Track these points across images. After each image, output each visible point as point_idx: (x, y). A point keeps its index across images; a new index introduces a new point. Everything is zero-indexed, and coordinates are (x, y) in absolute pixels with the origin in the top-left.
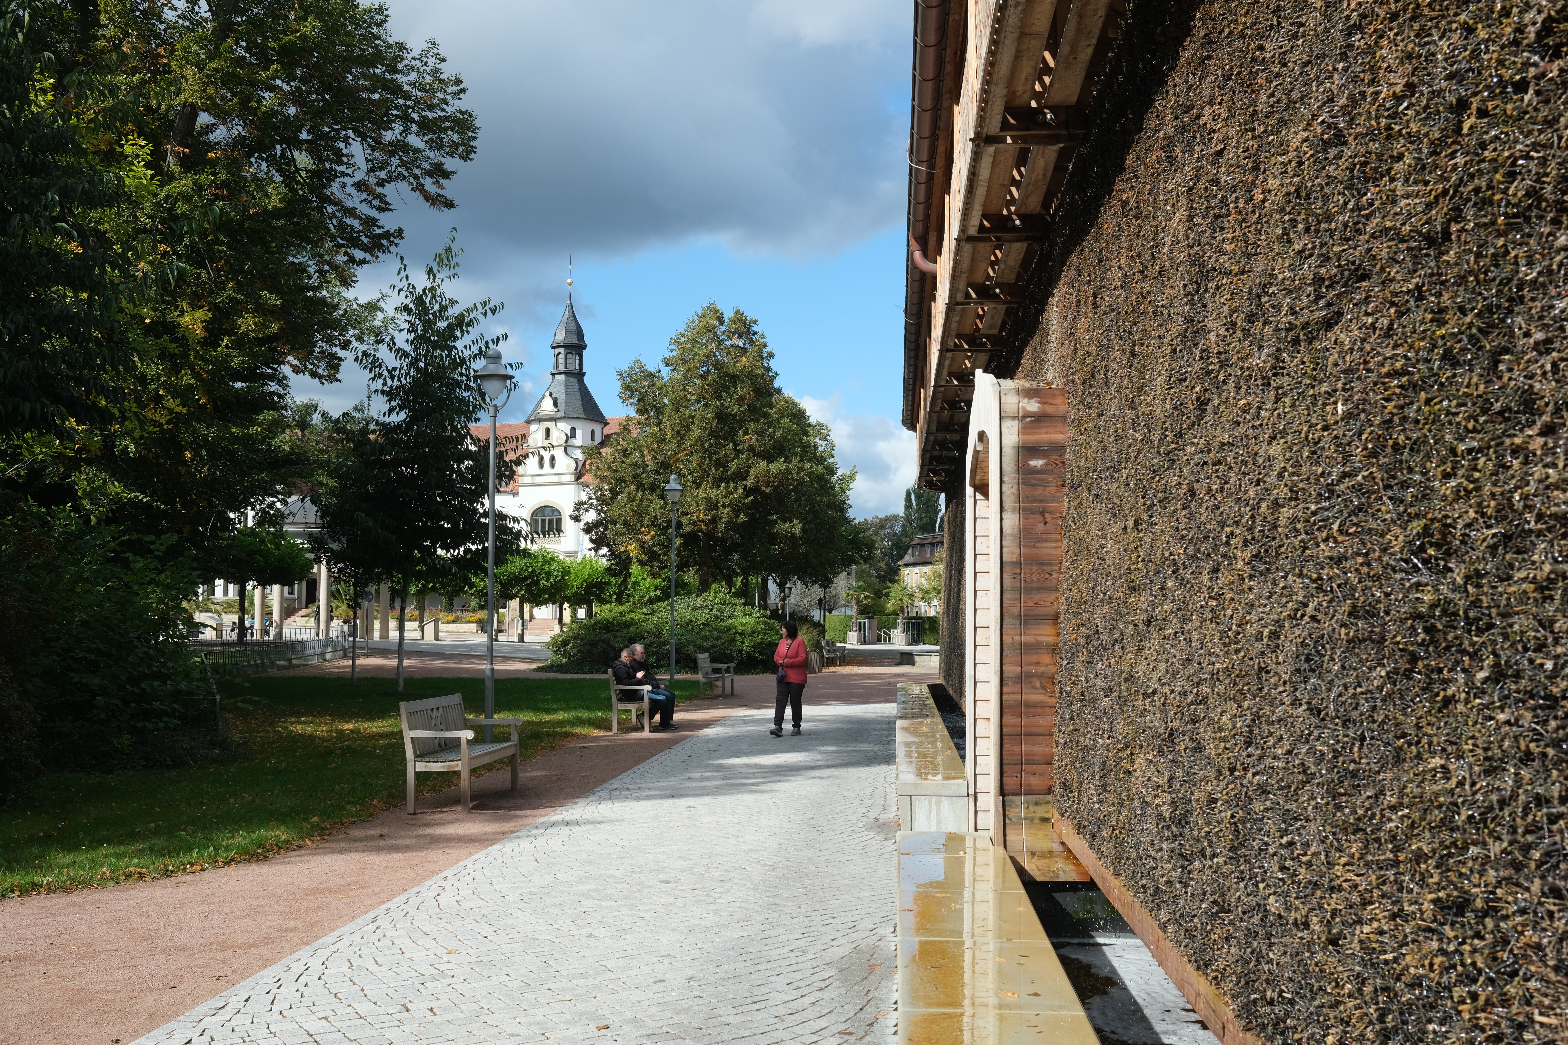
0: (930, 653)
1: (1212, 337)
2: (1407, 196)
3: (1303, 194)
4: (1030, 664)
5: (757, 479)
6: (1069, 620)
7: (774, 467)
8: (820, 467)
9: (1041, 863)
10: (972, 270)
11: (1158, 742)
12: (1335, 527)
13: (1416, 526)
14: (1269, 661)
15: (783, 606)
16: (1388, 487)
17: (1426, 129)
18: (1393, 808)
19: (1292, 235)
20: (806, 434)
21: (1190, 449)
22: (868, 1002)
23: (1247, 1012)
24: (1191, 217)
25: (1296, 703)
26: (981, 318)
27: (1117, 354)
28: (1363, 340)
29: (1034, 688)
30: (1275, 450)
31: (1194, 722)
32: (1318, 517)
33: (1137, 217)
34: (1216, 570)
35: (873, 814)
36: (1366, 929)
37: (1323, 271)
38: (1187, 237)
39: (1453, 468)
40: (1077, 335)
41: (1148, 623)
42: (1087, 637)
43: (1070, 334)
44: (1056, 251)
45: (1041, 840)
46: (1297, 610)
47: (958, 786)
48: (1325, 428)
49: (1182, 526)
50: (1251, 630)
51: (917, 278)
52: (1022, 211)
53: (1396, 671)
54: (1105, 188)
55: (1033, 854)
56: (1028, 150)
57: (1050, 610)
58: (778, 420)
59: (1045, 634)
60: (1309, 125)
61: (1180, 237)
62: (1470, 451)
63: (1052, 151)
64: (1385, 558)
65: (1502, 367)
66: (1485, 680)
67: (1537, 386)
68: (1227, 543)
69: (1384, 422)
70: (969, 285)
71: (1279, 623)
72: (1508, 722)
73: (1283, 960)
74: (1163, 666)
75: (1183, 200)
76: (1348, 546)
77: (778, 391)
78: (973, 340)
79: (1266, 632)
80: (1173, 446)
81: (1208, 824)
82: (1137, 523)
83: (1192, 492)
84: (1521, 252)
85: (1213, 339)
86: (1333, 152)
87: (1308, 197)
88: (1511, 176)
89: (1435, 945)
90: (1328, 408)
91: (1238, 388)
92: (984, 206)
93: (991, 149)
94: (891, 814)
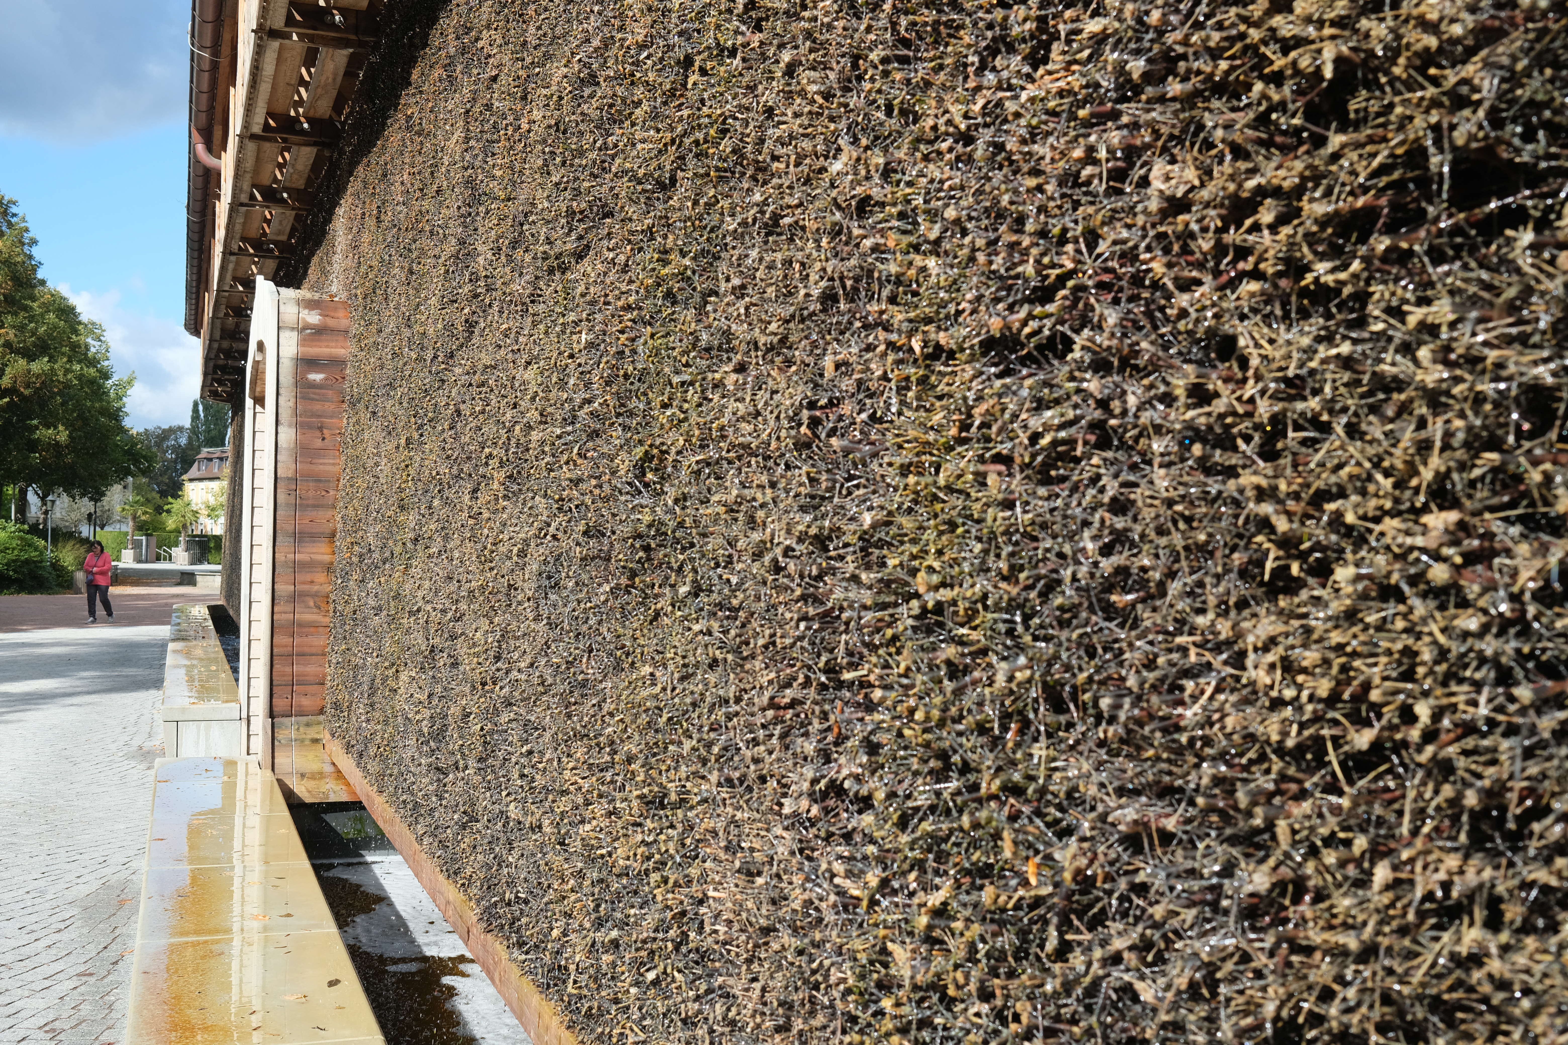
0: (213, 573)
1: (481, 260)
2: (643, 141)
3: (562, 128)
4: (304, 583)
5: (15, 379)
6: (345, 538)
7: (36, 367)
8: (92, 371)
9: (311, 784)
10: (256, 170)
11: (420, 659)
12: (575, 451)
13: (639, 452)
14: (518, 579)
15: (45, 521)
16: (618, 415)
17: (660, 80)
18: (612, 714)
19: (551, 168)
20: (76, 332)
21: (458, 370)
22: (114, 939)
23: (488, 914)
24: (467, 139)
25: (537, 618)
26: (269, 222)
27: (397, 271)
28: (605, 274)
29: (308, 607)
30: (530, 374)
31: (451, 638)
32: (562, 441)
33: (419, 134)
34: (475, 491)
35: (136, 743)
36: (588, 827)
37: (575, 204)
38: (463, 158)
39: (670, 399)
40: (361, 249)
41: (416, 540)
42: (361, 555)
43: (354, 247)
44: (345, 160)
45: (313, 761)
46: (541, 529)
47: (232, 710)
48: (572, 356)
49: (448, 446)
50: (502, 549)
51: (200, 172)
52: (311, 114)
53: (618, 587)
54: (391, 102)
55: (303, 776)
56: (317, 50)
57: (328, 528)
58: (42, 315)
59: (320, 552)
60: (569, 61)
61: (457, 158)
62: (683, 383)
63: (342, 55)
64: (614, 482)
65: (709, 308)
66: (687, 595)
67: (734, 327)
68: (486, 464)
69: (618, 353)
70: (254, 186)
71: (526, 542)
72: (701, 632)
73: (521, 863)
74: (427, 584)
75: (461, 122)
76: (584, 468)
77: (43, 283)
78: (260, 245)
79: (516, 549)
80: (443, 366)
81: (462, 737)
82: (408, 442)
83: (458, 412)
84: (725, 203)
85: (482, 262)
86: (587, 92)
87: (565, 132)
88: (724, 132)
89: (639, 837)
90: (575, 337)
91: (501, 312)
92: (269, 103)
93: (275, 44)
94: (156, 742)
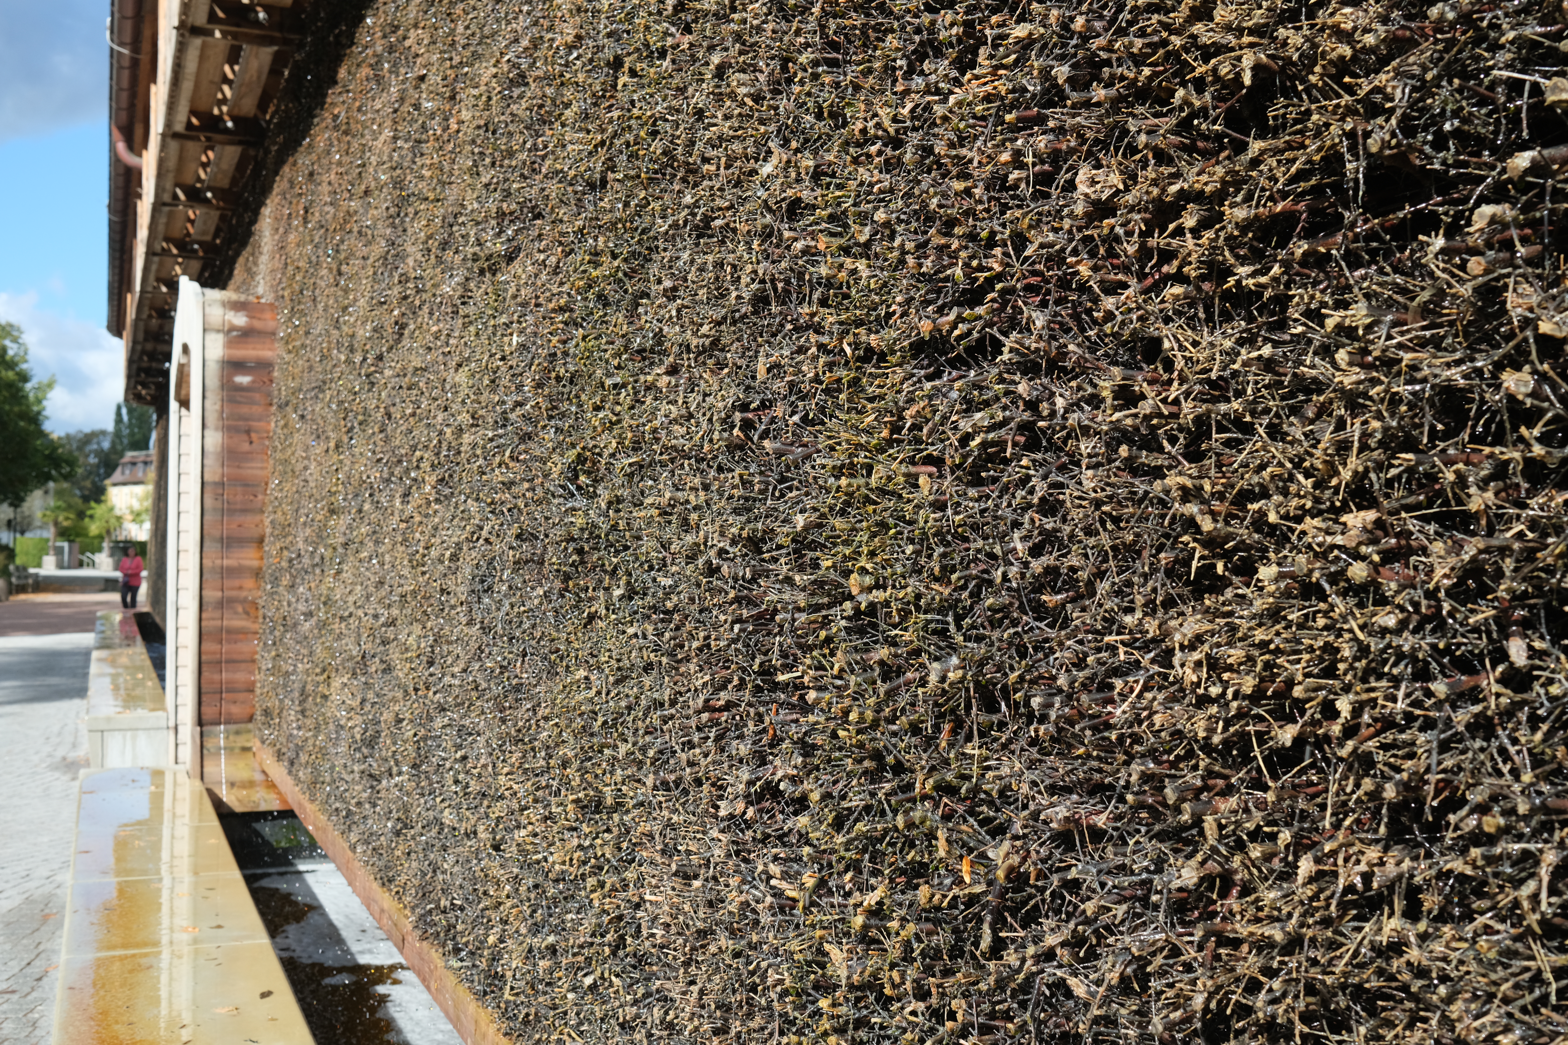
1: (410, 262)
2: (573, 142)
3: (491, 128)
4: (232, 589)
6: (274, 543)
8: (10, 373)
9: (242, 793)
10: (179, 170)
11: (349, 664)
12: (507, 453)
13: (572, 454)
14: (450, 583)
16: (550, 417)
17: (590, 81)
18: (546, 719)
19: (481, 169)
21: (388, 373)
22: (38, 955)
23: (424, 922)
24: (395, 138)
25: (470, 623)
26: (192, 222)
27: (324, 272)
28: (536, 275)
29: (236, 613)
30: (461, 377)
31: (384, 643)
32: (494, 444)
33: (346, 133)
34: (407, 494)
35: (60, 753)
36: (523, 833)
37: (505, 205)
38: (391, 158)
39: (602, 401)
40: (288, 249)
41: (346, 545)
42: (291, 561)
43: (281, 247)
44: (270, 159)
45: (243, 770)
46: (474, 533)
47: (157, 717)
48: (503, 359)
49: (378, 449)
50: (434, 553)
51: (121, 171)
52: (236, 112)
53: (551, 590)
54: (318, 100)
55: (232, 785)
56: (240, 48)
57: (255, 533)
59: (248, 557)
60: (498, 61)
61: (385, 158)
62: (615, 386)
63: (266, 54)
64: (547, 485)
65: (641, 310)
66: (621, 598)
67: (666, 329)
68: (418, 467)
69: (550, 355)
70: (177, 185)
71: (459, 546)
72: (636, 635)
73: (456, 869)
74: (358, 589)
75: (388, 123)
76: (517, 471)
78: (184, 246)
79: (448, 554)
80: (373, 369)
81: (395, 743)
82: (338, 445)
83: (388, 415)
84: (656, 205)
85: (411, 264)
86: (516, 92)
87: (494, 132)
88: (654, 134)
89: (575, 842)
90: (506, 339)
91: (431, 314)
92: (193, 101)
93: (198, 42)
94: (80, 753)
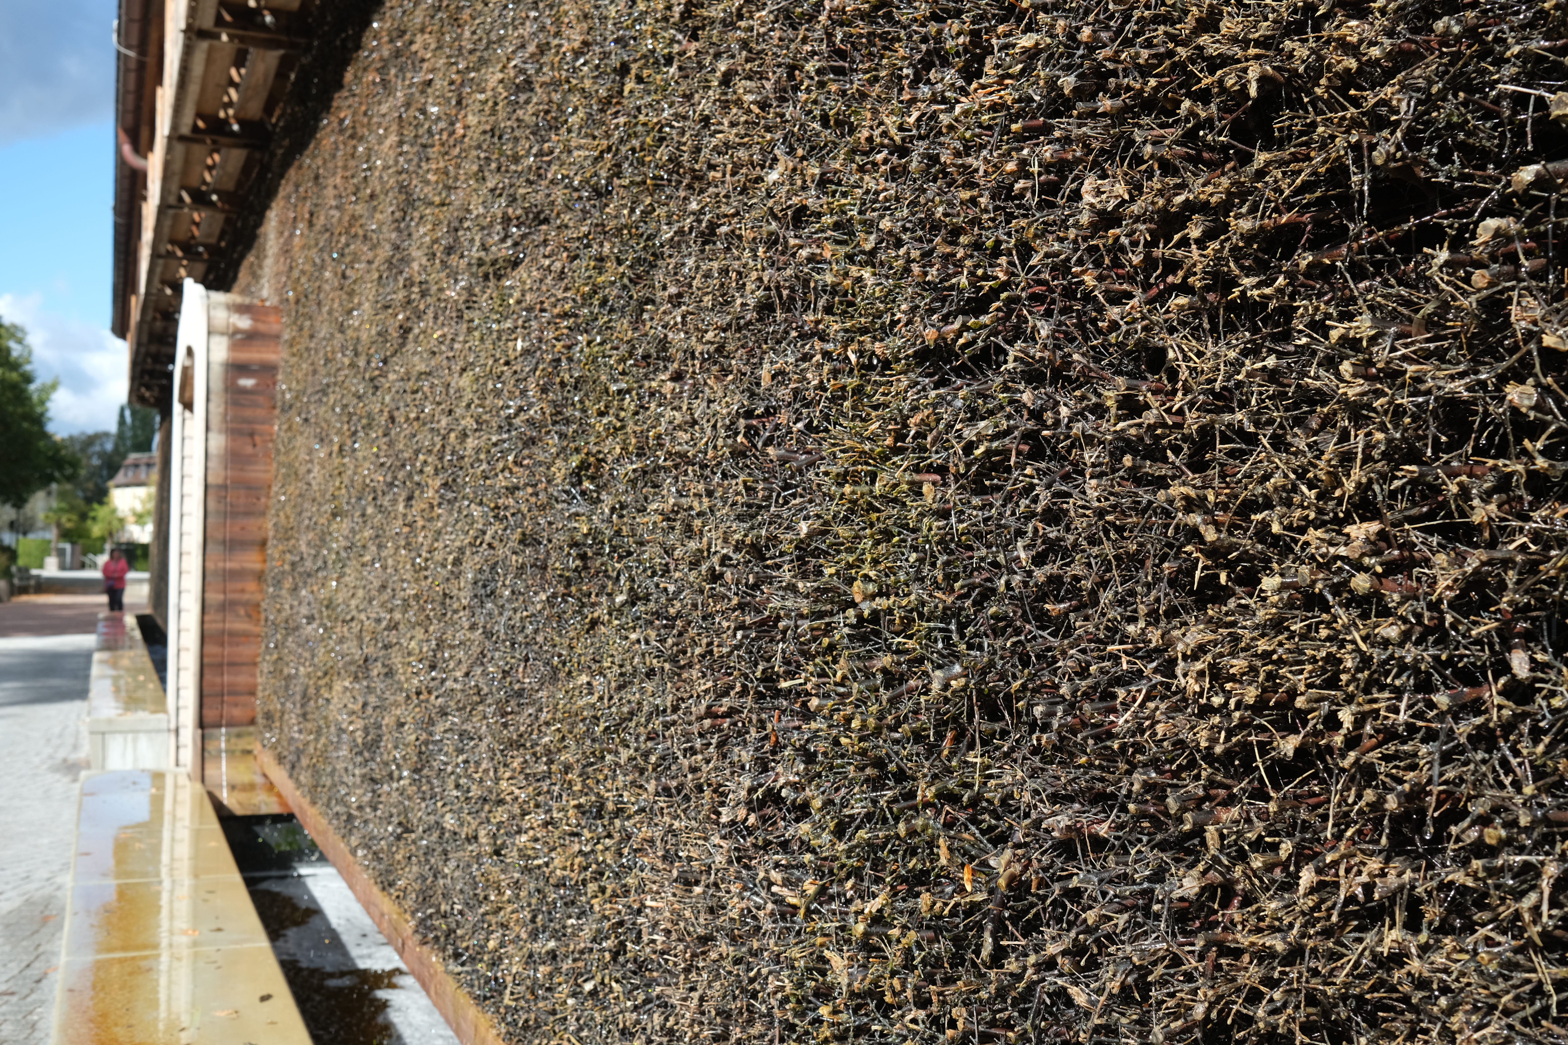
0: (140, 581)
1: (415, 266)
2: (579, 148)
3: (497, 133)
4: (234, 591)
6: (276, 546)
8: (14, 374)
9: (243, 796)
10: (185, 172)
11: (353, 668)
12: (510, 458)
13: (576, 460)
14: (453, 588)
16: (555, 423)
17: (596, 87)
18: (547, 724)
19: (487, 174)
21: (392, 377)
22: (37, 957)
23: (424, 926)
24: (401, 143)
25: (473, 627)
26: (197, 225)
27: (329, 276)
28: (541, 281)
29: (238, 616)
30: (465, 381)
31: (386, 647)
32: (498, 448)
33: (352, 137)
34: (410, 498)
35: (61, 754)
36: (524, 838)
37: (510, 210)
38: (397, 162)
39: (606, 407)
40: (293, 253)
41: (348, 549)
42: (293, 564)
43: (286, 251)
44: (276, 162)
45: (244, 773)
46: (477, 537)
47: (159, 720)
48: (507, 363)
49: (382, 454)
50: (438, 556)
51: (127, 173)
52: (242, 115)
53: (554, 595)
54: (325, 104)
55: (233, 788)
56: (247, 51)
57: (258, 536)
59: (251, 560)
60: (504, 67)
61: (391, 162)
62: (620, 392)
63: (273, 57)
64: (550, 490)
65: (646, 316)
66: (624, 604)
67: (670, 335)
68: (421, 472)
69: (554, 360)
70: (183, 187)
71: (462, 551)
72: (638, 641)
73: (457, 874)
74: (360, 593)
75: (394, 127)
76: (520, 476)
78: (189, 248)
79: (451, 558)
80: (377, 373)
81: (396, 748)
82: (341, 448)
83: (392, 419)
84: (661, 212)
85: (416, 268)
86: (523, 98)
87: (500, 138)
88: (659, 141)
89: (576, 847)
90: (510, 344)
91: (436, 318)
92: (199, 103)
93: (205, 45)
94: (81, 755)
